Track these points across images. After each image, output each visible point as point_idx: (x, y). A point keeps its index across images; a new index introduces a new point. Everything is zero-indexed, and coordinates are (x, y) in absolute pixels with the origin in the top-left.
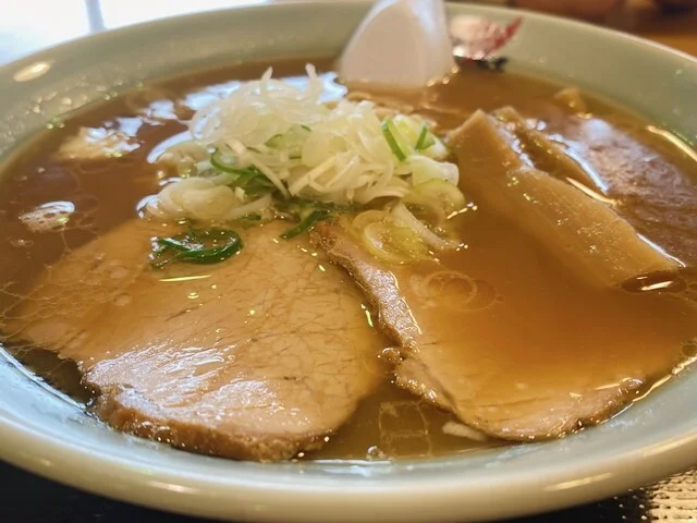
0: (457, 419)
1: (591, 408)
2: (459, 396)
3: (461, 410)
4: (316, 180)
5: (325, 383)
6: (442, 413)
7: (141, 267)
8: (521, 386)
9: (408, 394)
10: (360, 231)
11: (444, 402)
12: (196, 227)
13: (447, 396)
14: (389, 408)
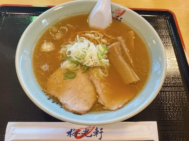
0: (105, 107)
1: (120, 106)
2: (105, 103)
3: (105, 105)
4: (87, 64)
5: (89, 101)
6: (103, 106)
7: (62, 79)
8: (113, 102)
9: (99, 103)
10: (94, 73)
11: (103, 104)
12: (69, 71)
13: (104, 103)
14: (97, 105)
